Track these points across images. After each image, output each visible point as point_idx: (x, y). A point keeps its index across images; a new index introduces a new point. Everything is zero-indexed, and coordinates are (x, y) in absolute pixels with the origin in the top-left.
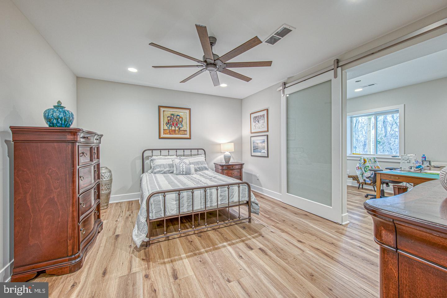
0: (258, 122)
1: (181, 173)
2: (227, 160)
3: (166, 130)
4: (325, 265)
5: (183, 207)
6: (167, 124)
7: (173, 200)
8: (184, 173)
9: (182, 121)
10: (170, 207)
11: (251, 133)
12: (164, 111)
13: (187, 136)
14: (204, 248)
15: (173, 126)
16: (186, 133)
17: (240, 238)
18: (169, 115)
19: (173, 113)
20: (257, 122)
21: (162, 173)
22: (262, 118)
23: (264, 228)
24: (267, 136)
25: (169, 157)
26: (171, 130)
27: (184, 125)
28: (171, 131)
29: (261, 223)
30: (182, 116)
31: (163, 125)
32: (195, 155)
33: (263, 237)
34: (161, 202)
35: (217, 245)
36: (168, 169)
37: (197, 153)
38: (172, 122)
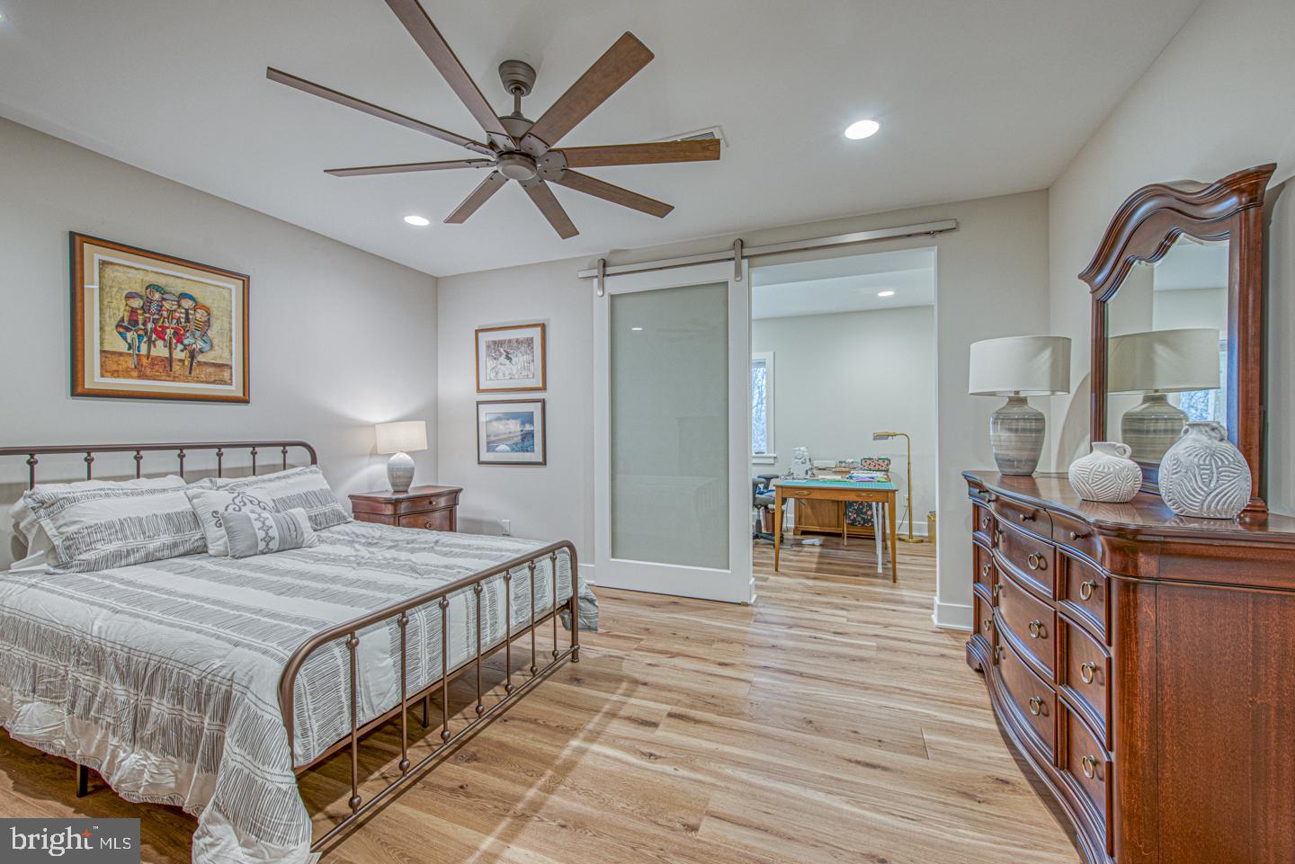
0: (508, 358)
1: (262, 546)
2: (401, 480)
3: (121, 354)
4: (805, 691)
5: (414, 669)
6: (122, 328)
7: (385, 652)
8: (274, 545)
9: (208, 323)
10: (374, 685)
11: (479, 390)
12: (103, 264)
13: (233, 388)
14: (531, 785)
15: (160, 343)
16: (226, 374)
17: (598, 711)
18: (138, 288)
19: (161, 281)
20: (502, 359)
21: (132, 559)
22: (523, 348)
23: (625, 664)
24: (543, 402)
25: (143, 483)
26: (148, 356)
27: (216, 342)
28: (145, 361)
29: (605, 653)
30: (208, 303)
31: (102, 329)
32: (272, 468)
33: (645, 684)
34: (342, 674)
35: (557, 757)
36: (166, 539)
37: (250, 464)
38: (155, 321)
